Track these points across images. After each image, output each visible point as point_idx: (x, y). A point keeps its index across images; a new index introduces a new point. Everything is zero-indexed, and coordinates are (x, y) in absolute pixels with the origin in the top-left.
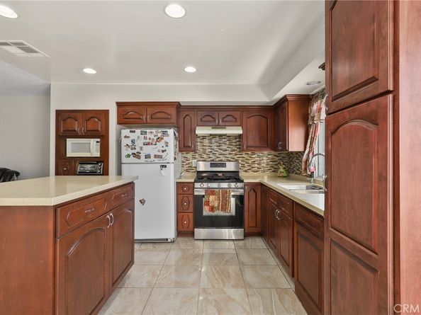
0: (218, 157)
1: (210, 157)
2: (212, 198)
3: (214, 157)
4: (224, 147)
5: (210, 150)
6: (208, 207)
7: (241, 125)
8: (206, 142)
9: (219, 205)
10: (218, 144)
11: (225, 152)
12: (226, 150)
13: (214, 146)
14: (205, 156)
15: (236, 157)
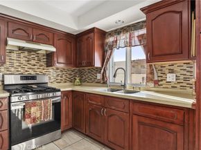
0: (27, 71)
1: (18, 71)
2: (33, 110)
3: (22, 71)
4: (33, 62)
5: (18, 64)
6: (30, 120)
7: (53, 45)
8: (14, 56)
9: (41, 115)
10: (27, 60)
11: (34, 67)
12: (35, 65)
13: (23, 60)
14: (13, 69)
15: (43, 71)
